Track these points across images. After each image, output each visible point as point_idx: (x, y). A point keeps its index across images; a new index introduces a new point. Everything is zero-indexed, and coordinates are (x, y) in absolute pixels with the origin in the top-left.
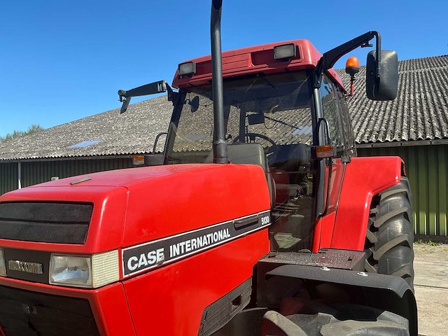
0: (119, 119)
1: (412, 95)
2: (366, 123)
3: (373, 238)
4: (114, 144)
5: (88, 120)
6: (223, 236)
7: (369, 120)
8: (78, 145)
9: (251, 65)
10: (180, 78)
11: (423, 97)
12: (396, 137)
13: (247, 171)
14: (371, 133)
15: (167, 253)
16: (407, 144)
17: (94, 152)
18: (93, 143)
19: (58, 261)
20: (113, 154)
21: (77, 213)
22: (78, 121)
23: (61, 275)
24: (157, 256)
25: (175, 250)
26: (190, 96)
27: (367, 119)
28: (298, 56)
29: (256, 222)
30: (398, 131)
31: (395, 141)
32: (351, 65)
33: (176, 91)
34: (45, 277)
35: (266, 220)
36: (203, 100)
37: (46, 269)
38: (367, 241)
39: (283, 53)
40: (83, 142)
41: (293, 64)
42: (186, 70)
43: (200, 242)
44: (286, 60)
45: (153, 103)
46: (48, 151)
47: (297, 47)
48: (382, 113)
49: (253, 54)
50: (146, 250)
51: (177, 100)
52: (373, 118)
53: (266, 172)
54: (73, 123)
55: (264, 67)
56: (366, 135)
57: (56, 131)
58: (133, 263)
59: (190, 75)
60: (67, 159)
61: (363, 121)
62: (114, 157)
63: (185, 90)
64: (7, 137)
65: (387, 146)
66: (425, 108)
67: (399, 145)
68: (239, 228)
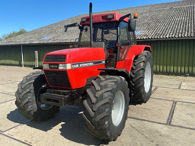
0: (59, 27)
1: (177, 18)
2: (155, 30)
3: (134, 67)
4: (58, 38)
5: (46, 27)
6: (91, 64)
7: (157, 29)
8: (44, 39)
9: (101, 20)
10: (82, 22)
11: (181, 19)
12: (164, 37)
13: (99, 49)
14: (156, 34)
15: (79, 65)
16: (168, 39)
17: (50, 42)
18: (49, 38)
19: (60, 65)
20: (58, 42)
21: (63, 57)
22: (42, 28)
23: (61, 67)
24: (77, 66)
25: (81, 65)
26: (85, 27)
27: (156, 28)
28: (114, 18)
29: (101, 62)
30: (166, 34)
31: (164, 38)
32: (135, 16)
33: (81, 26)
34: (58, 68)
35: (104, 62)
36: (89, 28)
37: (58, 67)
38: (132, 68)
39: (110, 17)
40: (45, 37)
41: (112, 20)
42: (84, 20)
43: (86, 65)
44: (111, 19)
45: (72, 20)
46: (32, 41)
47: (114, 15)
48: (163, 26)
49: (102, 17)
50: (75, 64)
51: (81, 29)
52: (159, 28)
53: (105, 50)
54: (40, 29)
55: (105, 21)
56: (154, 36)
57: (33, 32)
58: (73, 66)
59: (85, 22)
60: (40, 44)
61: (155, 29)
62: (58, 44)
63: (83, 26)
64: (10, 34)
65: (160, 40)
66: (180, 24)
67: (165, 39)
68: (95, 63)
